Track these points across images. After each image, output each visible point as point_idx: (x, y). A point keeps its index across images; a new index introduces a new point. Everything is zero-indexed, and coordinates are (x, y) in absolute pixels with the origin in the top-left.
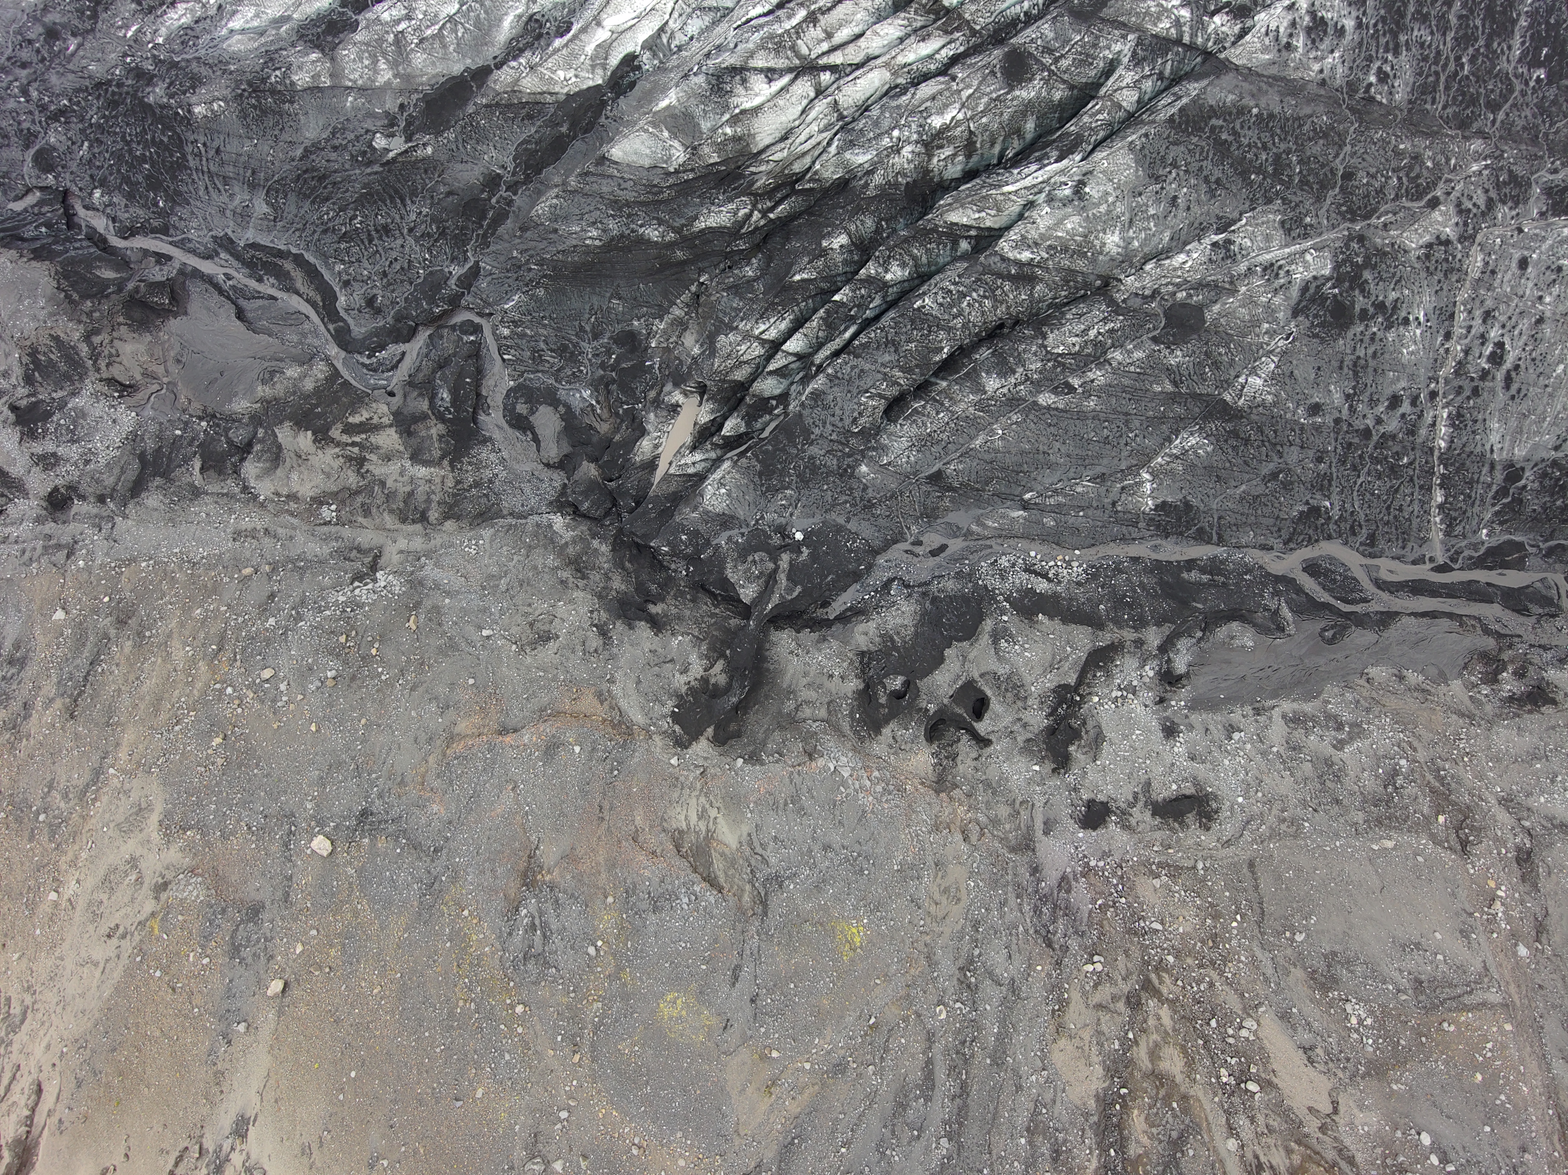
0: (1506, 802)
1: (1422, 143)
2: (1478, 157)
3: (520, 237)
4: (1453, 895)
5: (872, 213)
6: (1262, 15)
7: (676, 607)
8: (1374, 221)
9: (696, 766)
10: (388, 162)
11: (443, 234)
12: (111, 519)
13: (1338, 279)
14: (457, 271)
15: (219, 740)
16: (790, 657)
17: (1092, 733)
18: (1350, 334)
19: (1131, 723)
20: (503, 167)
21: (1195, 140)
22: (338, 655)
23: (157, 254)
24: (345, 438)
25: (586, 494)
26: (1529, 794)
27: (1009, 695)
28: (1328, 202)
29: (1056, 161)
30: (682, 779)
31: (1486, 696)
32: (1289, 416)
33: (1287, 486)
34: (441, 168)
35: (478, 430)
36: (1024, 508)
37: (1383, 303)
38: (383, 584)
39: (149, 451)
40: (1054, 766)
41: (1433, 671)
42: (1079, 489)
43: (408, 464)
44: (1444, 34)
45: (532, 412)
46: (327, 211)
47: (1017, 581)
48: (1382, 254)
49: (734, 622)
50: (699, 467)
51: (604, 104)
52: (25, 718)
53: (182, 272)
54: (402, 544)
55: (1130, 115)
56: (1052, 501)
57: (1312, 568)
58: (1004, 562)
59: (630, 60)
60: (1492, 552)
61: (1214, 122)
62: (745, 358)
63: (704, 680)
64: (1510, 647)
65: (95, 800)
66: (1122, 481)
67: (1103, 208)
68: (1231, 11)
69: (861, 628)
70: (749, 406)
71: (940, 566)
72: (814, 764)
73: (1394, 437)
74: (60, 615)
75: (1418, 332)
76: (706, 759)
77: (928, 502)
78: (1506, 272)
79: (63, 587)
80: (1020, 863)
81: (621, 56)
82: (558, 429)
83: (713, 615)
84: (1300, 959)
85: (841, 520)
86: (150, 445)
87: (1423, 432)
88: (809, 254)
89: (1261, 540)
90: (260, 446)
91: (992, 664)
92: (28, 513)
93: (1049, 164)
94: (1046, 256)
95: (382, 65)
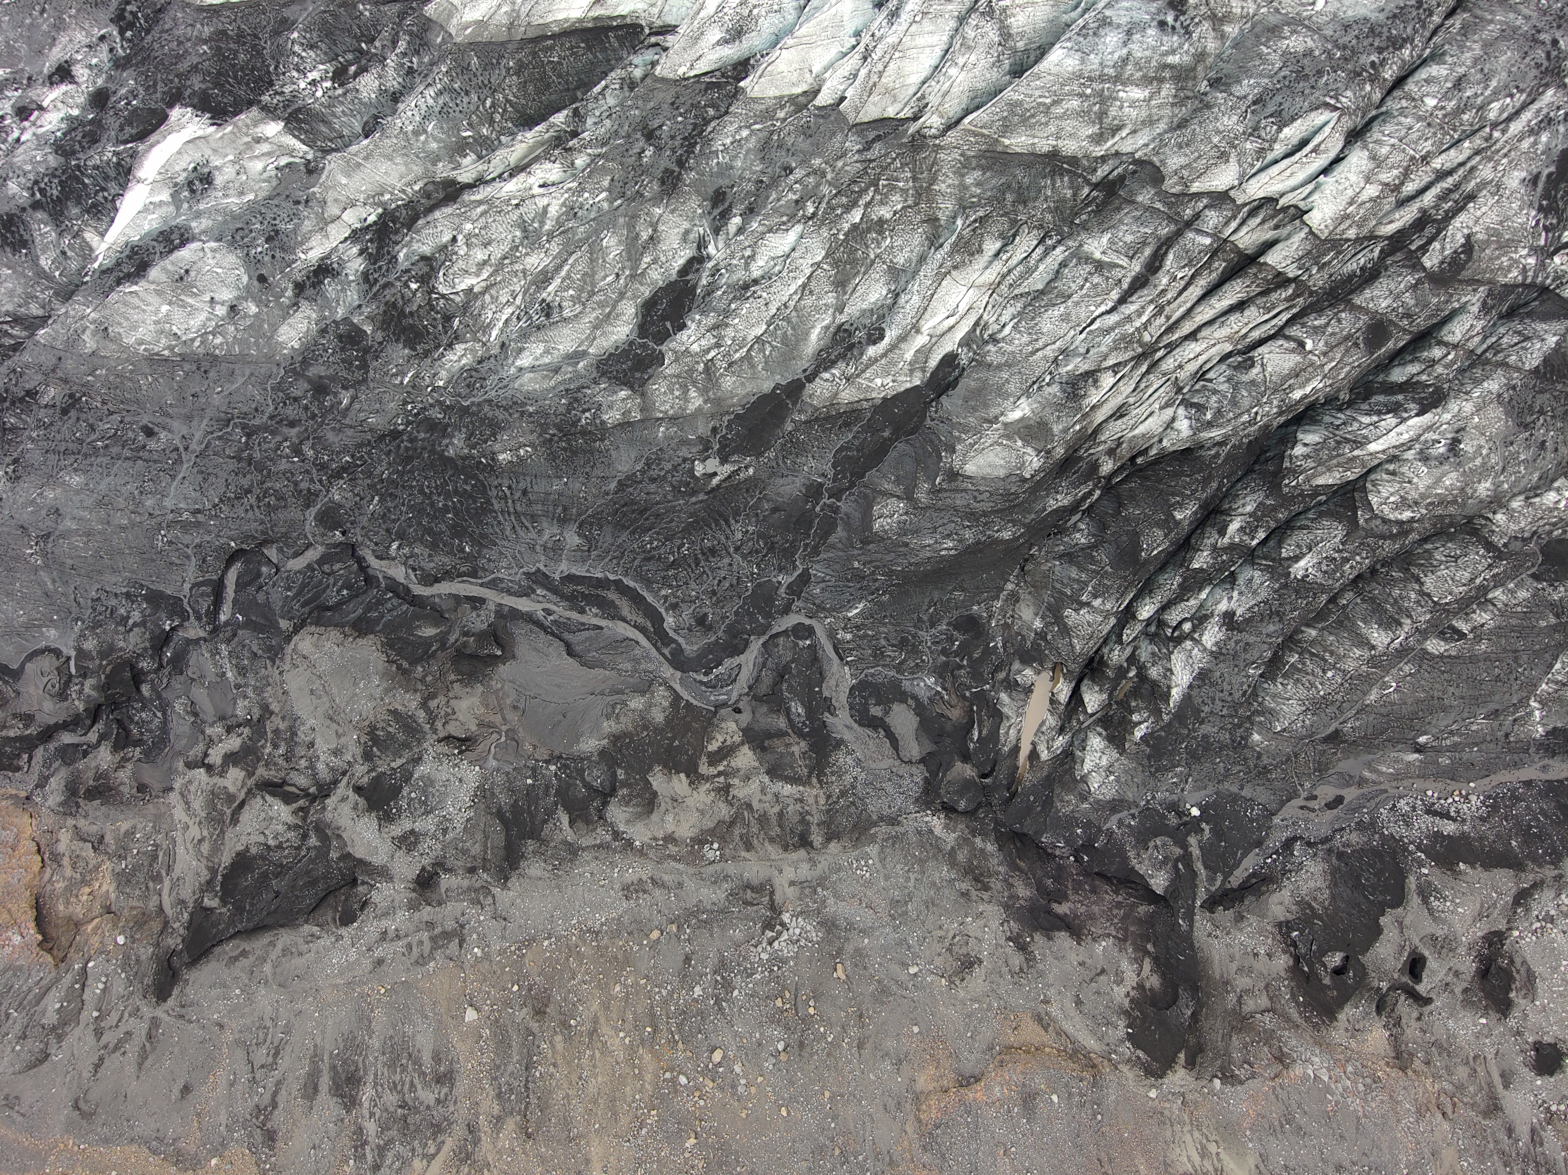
3: (860, 548)
7: (1081, 903)
9: (1174, 1094)
10: (713, 489)
11: (771, 548)
12: (488, 890)
14: (785, 579)
15: (693, 1141)
17: (1523, 971)
19: (1554, 953)
20: (823, 475)
23: (470, 599)
24: (712, 771)
27: (1443, 950)
29: (1418, 414)
34: (762, 485)
35: (830, 734)
36: (1418, 751)
38: (796, 930)
39: (506, 808)
40: (1498, 1016)
42: (1474, 727)
43: (766, 779)
45: (886, 712)
46: (651, 540)
47: (1423, 826)
51: (926, 405)
53: (500, 615)
54: (790, 874)
56: (1448, 742)
58: (1403, 805)
59: (949, 360)
63: (1140, 986)
66: (1513, 714)
67: (1478, 461)
69: (1275, 898)
71: (1339, 819)
72: (1292, 1073)
74: (471, 1014)
76: (1183, 1085)
77: (1323, 759)
81: (940, 357)
82: (916, 725)
83: (1119, 905)
85: (1234, 789)
86: (504, 799)
88: (1158, 525)
90: (625, 791)
91: (1429, 927)
92: (397, 899)
93: (1410, 417)
94: (1424, 511)
95: (693, 393)
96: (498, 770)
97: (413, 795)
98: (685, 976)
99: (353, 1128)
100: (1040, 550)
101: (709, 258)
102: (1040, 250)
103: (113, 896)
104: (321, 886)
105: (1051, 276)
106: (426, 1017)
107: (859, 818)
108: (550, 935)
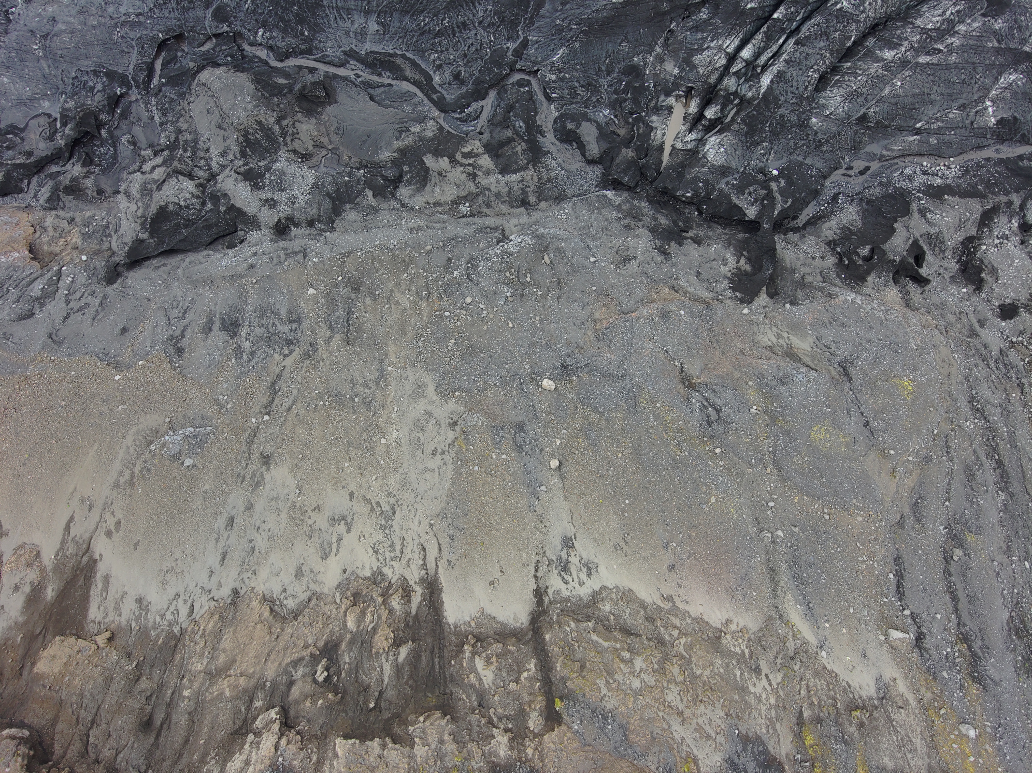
3: (560, 11)
9: (760, 312)
11: (502, 21)
12: (322, 234)
14: (512, 46)
16: (784, 251)
17: (989, 266)
19: (1010, 258)
22: (508, 284)
23: (308, 68)
24: (464, 161)
25: (626, 171)
27: (936, 249)
35: (541, 147)
36: (916, 134)
38: (519, 241)
39: (332, 192)
40: (974, 287)
42: (951, 116)
43: (500, 176)
45: (579, 125)
46: (423, 20)
47: (921, 181)
50: (694, 143)
52: (315, 351)
53: (326, 77)
56: (935, 126)
58: (908, 171)
62: (716, 66)
63: (738, 268)
65: (387, 385)
66: (975, 107)
69: (827, 225)
71: (867, 181)
72: (836, 300)
74: (311, 291)
76: (765, 307)
77: (857, 137)
79: (307, 275)
82: (597, 136)
83: (725, 234)
85: (800, 159)
86: (331, 188)
90: (408, 176)
91: (925, 228)
92: (263, 238)
96: (327, 174)
97: (272, 178)
98: (448, 268)
99: (234, 346)
100: (677, 26)
103: (79, 243)
104: (214, 230)
106: (283, 293)
107: (560, 195)
108: (361, 250)
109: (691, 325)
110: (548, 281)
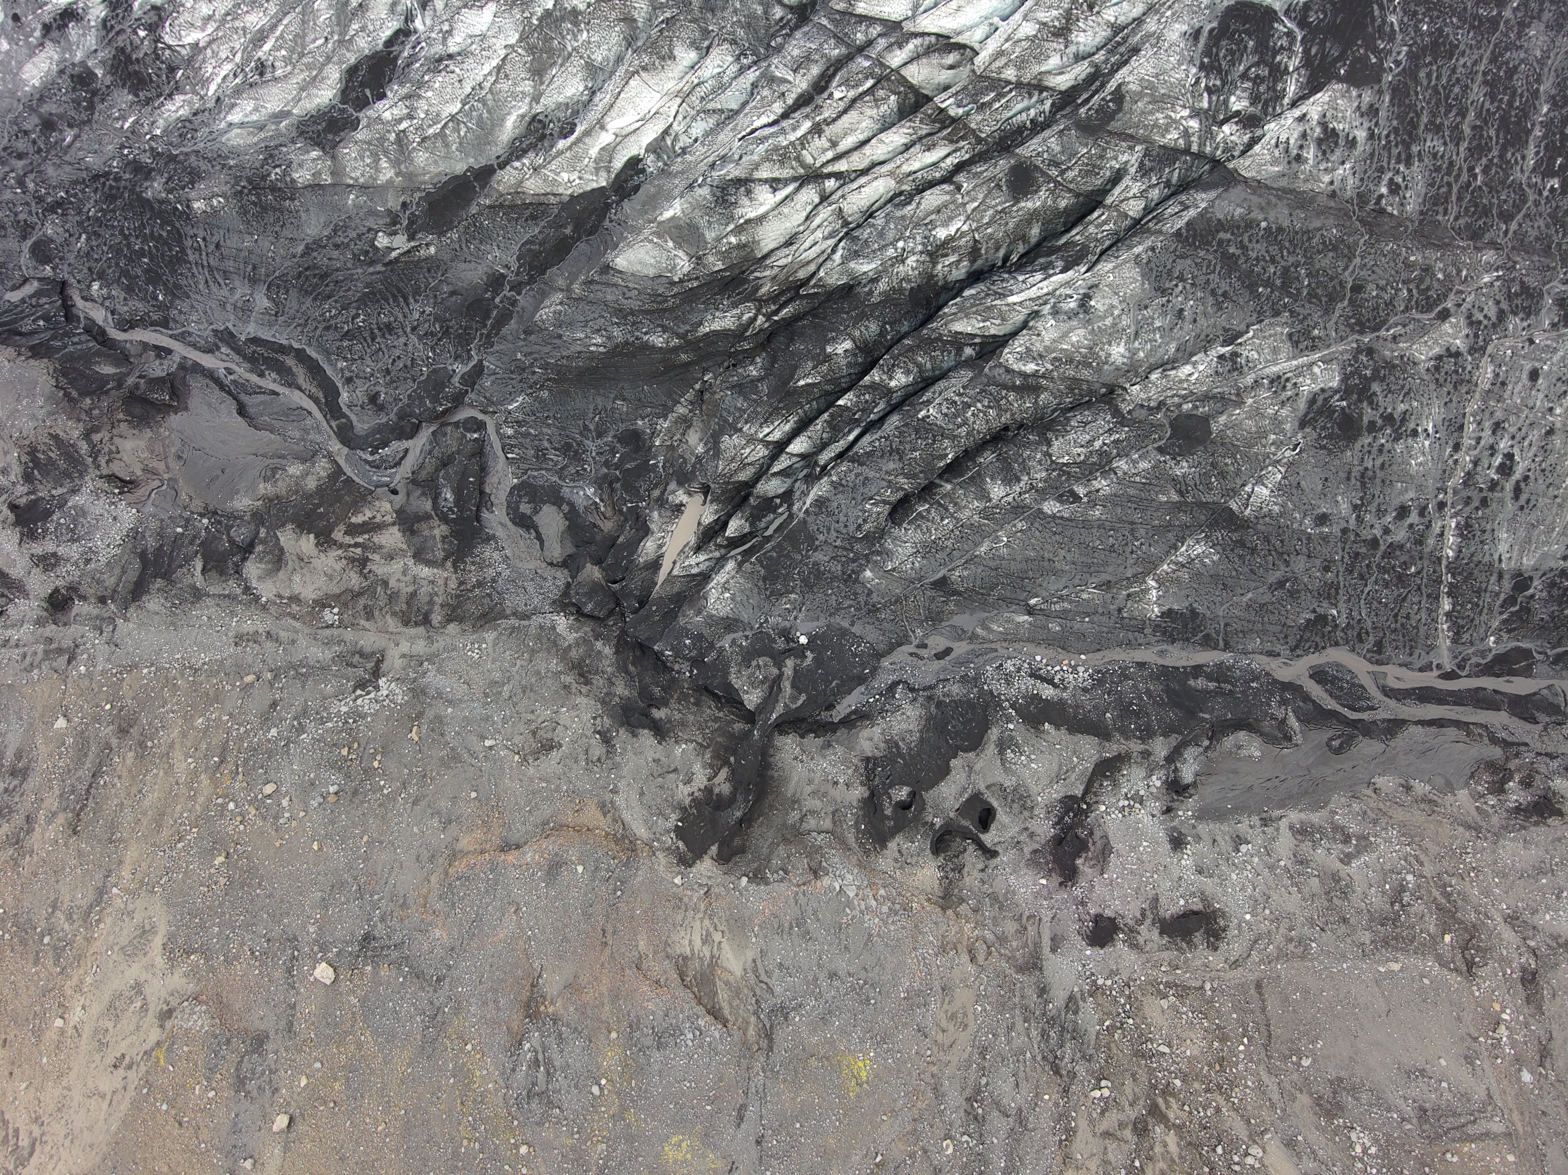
0: (1512, 919)
1: (1433, 255)
2: (1490, 267)
3: (524, 340)
4: (1459, 1019)
5: (877, 318)
6: (1273, 125)
7: (680, 711)
8: (1383, 333)
9: (700, 885)
10: (391, 262)
11: (446, 333)
12: (112, 620)
13: (1346, 391)
14: (460, 369)
15: (221, 859)
16: (794, 763)
17: (1099, 844)
18: (1358, 446)
19: (1137, 833)
20: (507, 267)
21: (1202, 253)
22: (340, 769)
23: (156, 347)
24: (348, 540)
25: (590, 595)
26: (1534, 912)
27: (1015, 805)
28: (1337, 314)
29: (1061, 272)
30: (686, 899)
31: (1493, 806)
32: (1295, 526)
33: (1293, 595)
34: (444, 267)
35: (482, 527)
36: (1030, 614)
37: (1391, 415)
38: (385, 693)
39: (150, 550)
40: (1061, 879)
41: (1440, 781)
42: (1085, 596)
43: (411, 562)
44: (1457, 145)
45: (536, 511)
46: (330, 309)
47: (1023, 687)
48: (1390, 366)
49: (739, 727)
50: (703, 567)
51: (608, 207)
52: (28, 833)
53: (182, 367)
54: (405, 647)
55: (1137, 222)
56: (1057, 607)
57: (1319, 675)
58: (1009, 666)
59: (634, 163)
60: (1500, 659)
61: (1222, 235)
62: (749, 460)
63: (708, 790)
64: (1517, 755)
65: (99, 921)
66: (1127, 588)
67: (1109, 321)
68: (1240, 121)
69: (866, 733)
70: (753, 507)
71: (945, 669)
72: (819, 883)
73: (1401, 547)
74: (61, 723)
75: (1427, 443)
76: (710, 878)
77: (933, 606)
78: (1516, 383)
79: (64, 693)
80: (1027, 983)
81: (625, 159)
82: (562, 528)
83: (717, 719)
84: (1305, 1085)
85: (845, 624)
86: (151, 543)
87: (1431, 541)
88: (813, 358)
89: (1268, 646)
90: (261, 548)
91: (998, 775)
92: (29, 614)
93: (1055, 274)
94: (1050, 367)
95: (384, 163)
96: (154, 516)
97: (63, 521)
98: (266, 718)
100: (715, 379)
101: (416, 32)
102: (734, 68)
105: (744, 97)
106: (21, 718)
107: (492, 609)
108: (152, 665)
109: (586, 894)
110: (406, 771)
